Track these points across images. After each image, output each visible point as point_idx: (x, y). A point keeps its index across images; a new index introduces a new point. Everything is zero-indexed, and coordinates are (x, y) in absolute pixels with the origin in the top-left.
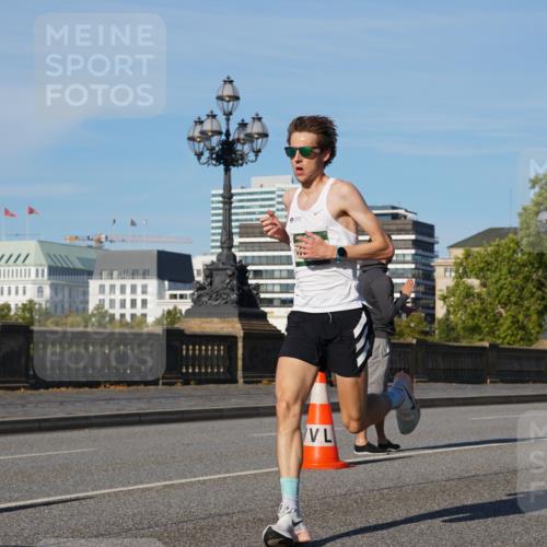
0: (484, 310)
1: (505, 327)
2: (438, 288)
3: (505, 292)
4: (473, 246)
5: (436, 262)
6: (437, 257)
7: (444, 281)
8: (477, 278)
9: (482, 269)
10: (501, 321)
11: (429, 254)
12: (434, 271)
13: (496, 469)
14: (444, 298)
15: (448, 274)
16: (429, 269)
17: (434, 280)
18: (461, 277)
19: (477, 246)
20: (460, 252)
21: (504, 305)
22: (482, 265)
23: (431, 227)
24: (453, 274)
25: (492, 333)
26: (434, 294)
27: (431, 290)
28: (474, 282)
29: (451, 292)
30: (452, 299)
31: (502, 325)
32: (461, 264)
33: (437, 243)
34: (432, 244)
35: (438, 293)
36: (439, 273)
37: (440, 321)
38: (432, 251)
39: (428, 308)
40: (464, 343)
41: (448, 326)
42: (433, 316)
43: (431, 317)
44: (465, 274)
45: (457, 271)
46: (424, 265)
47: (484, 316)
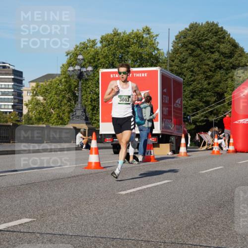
0: (44, 111)
1: (54, 118)
2: (24, 100)
3: (54, 103)
4: (40, 82)
5: (23, 89)
6: (24, 86)
7: (27, 97)
8: (42, 96)
9: (44, 92)
10: (52, 116)
11: (20, 85)
12: (22, 93)
13: (44, 180)
14: (27, 105)
15: (29, 94)
16: (20, 92)
17: (22, 97)
18: (34, 96)
19: (42, 82)
20: (34, 84)
21: (54, 109)
22: (44, 90)
23: (21, 73)
24: (31, 94)
25: (48, 121)
26: (22, 103)
27: (21, 101)
28: (40, 98)
29: (30, 102)
30: (30, 105)
31: (52, 117)
32: (35, 90)
33: (24, 80)
34: (22, 81)
35: (24, 102)
36: (25, 94)
37: (25, 115)
38: (22, 83)
39: (20, 110)
40: (35, 125)
41: (28, 118)
42: (22, 113)
43: (21, 114)
44: (36, 94)
45: (33, 93)
46: (18, 90)
47: (44, 113)
